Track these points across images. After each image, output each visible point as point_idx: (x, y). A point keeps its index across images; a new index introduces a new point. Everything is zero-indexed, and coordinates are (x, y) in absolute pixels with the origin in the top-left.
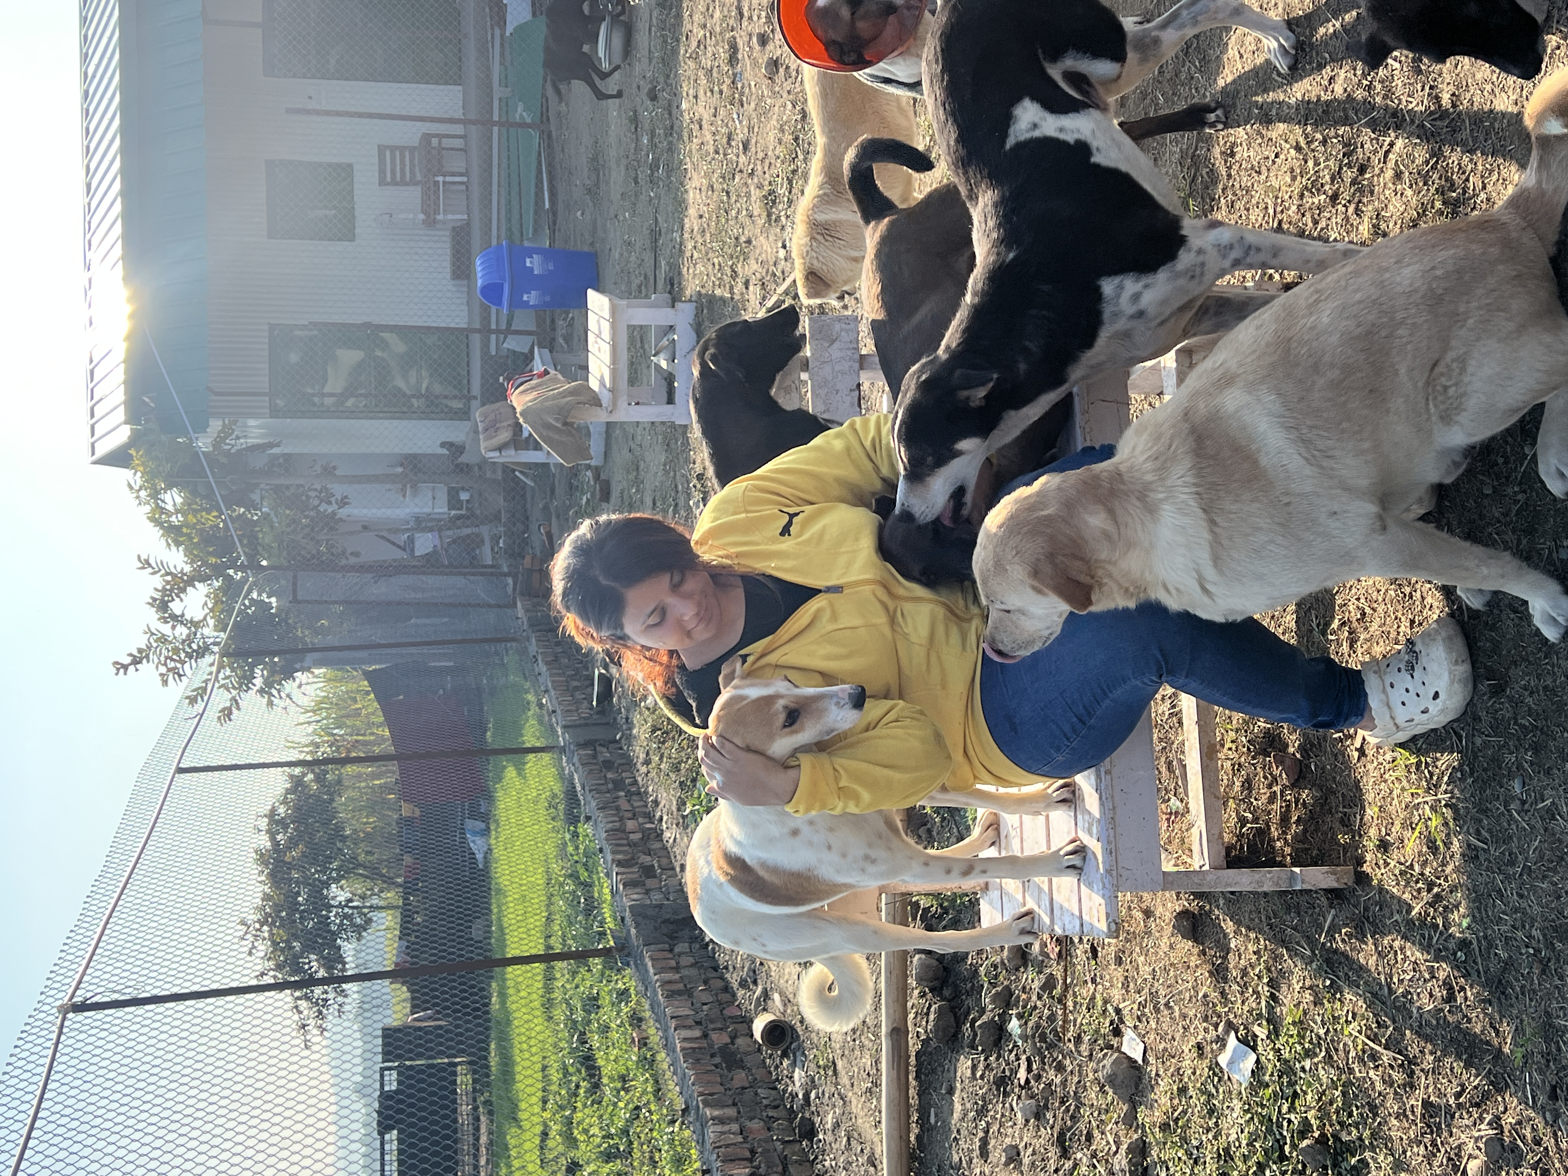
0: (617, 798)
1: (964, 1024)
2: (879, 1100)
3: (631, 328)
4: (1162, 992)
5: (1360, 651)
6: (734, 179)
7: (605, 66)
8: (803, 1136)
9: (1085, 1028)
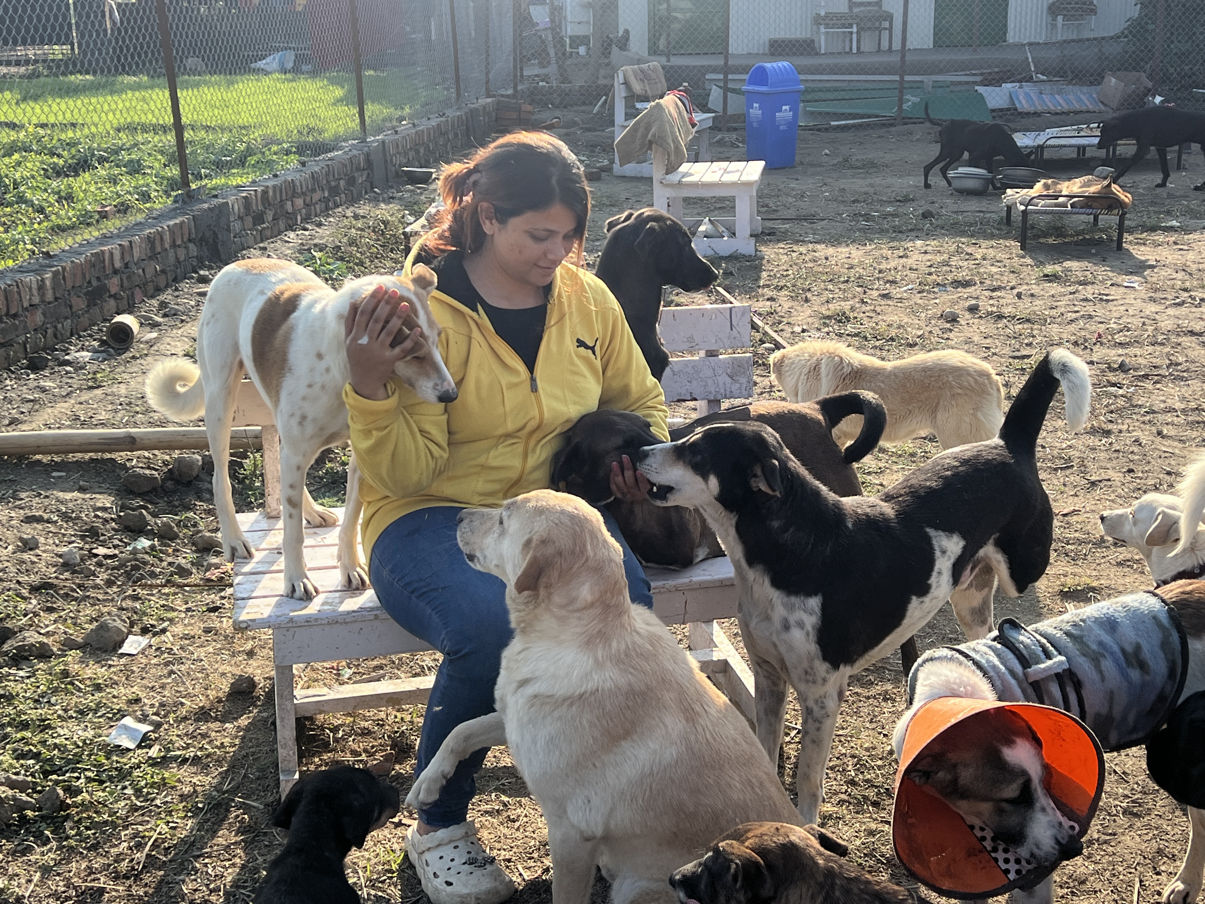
0: (323, 190)
1: (143, 500)
2: (70, 427)
3: (732, 199)
4: (183, 668)
5: (483, 819)
6: (859, 286)
7: (951, 174)
8: (31, 360)
9: (147, 603)
